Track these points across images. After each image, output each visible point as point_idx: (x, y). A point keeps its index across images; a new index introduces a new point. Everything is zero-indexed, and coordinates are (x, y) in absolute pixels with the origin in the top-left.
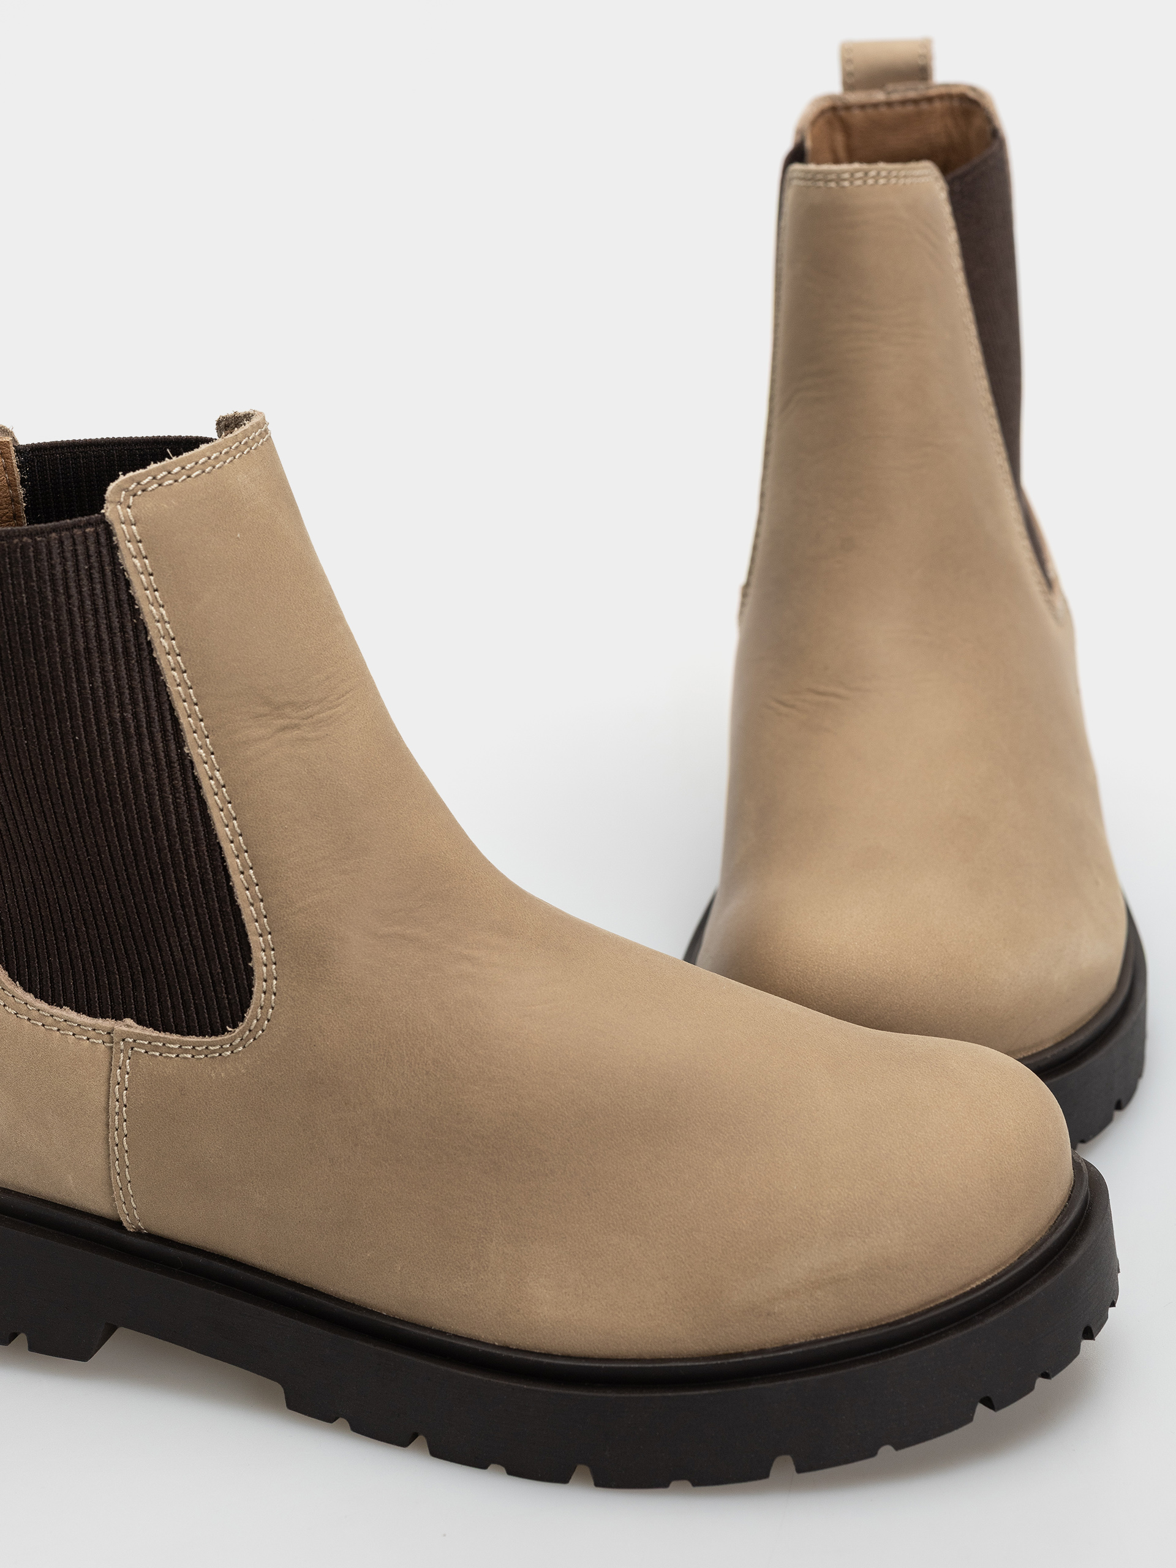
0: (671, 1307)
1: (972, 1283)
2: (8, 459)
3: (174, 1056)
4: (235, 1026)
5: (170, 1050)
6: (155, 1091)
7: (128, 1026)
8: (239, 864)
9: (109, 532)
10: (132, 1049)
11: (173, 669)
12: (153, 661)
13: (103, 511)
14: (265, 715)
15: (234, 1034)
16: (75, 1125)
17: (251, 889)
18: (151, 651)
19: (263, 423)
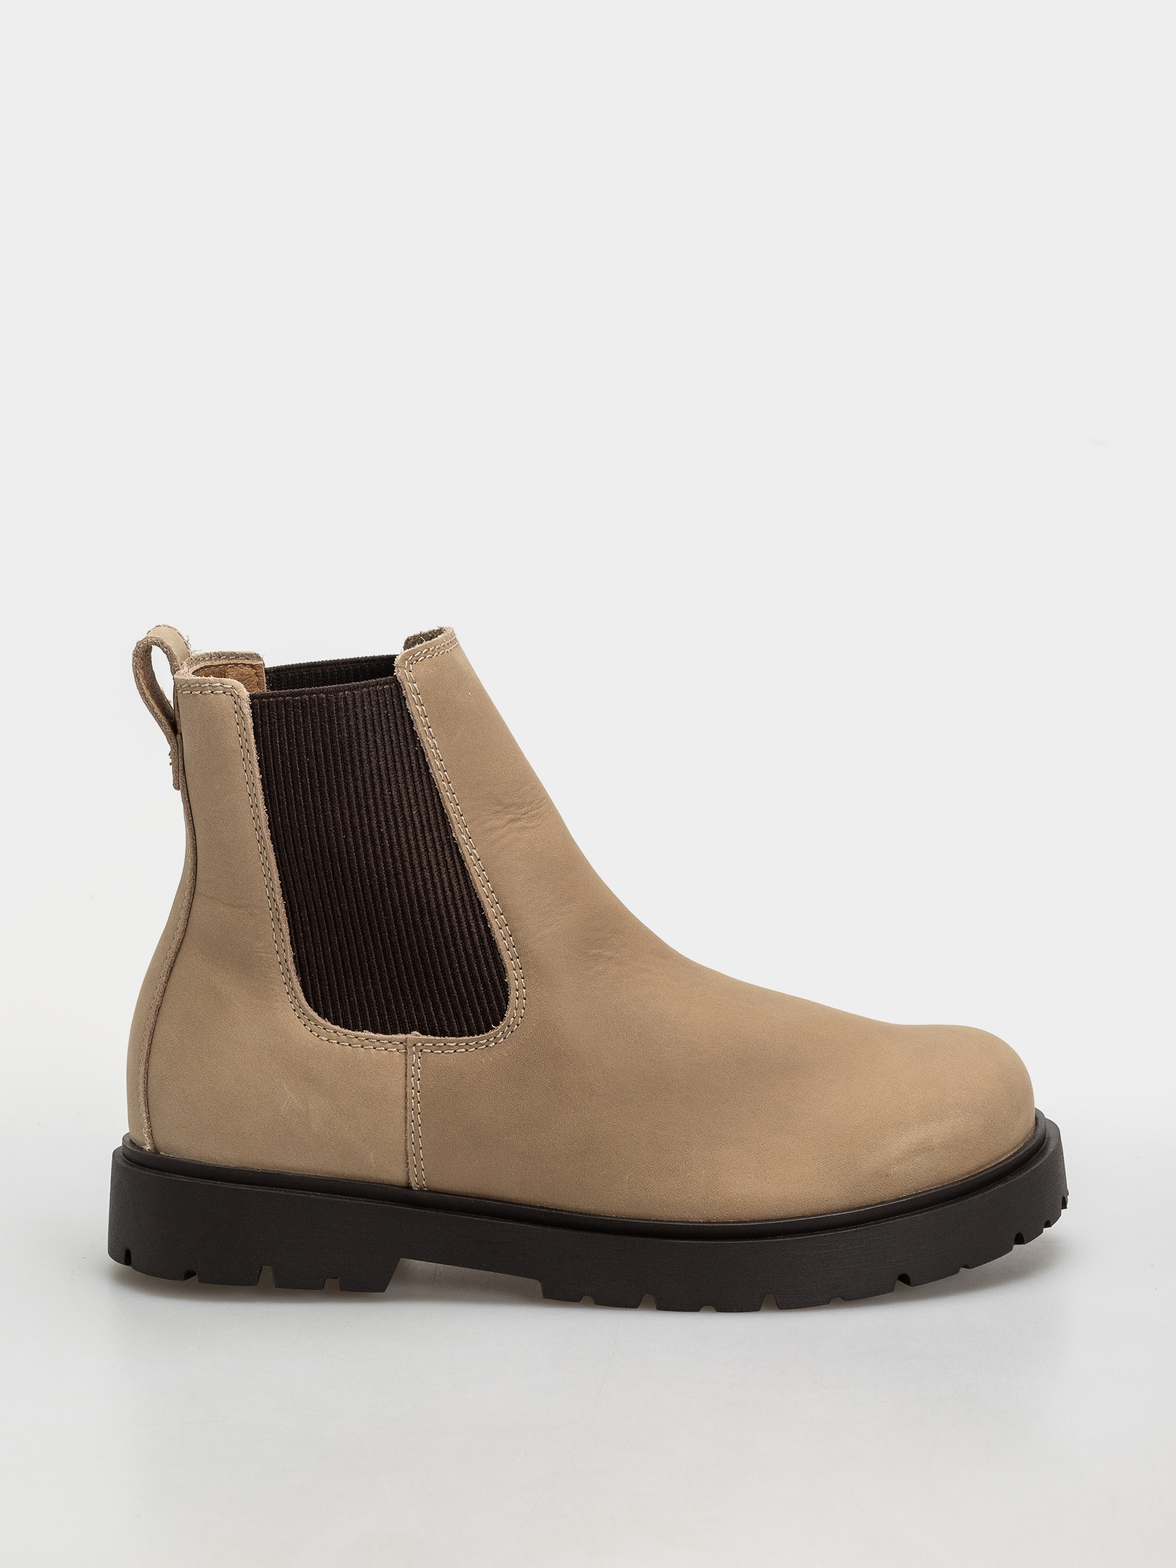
0: (822, 1178)
1: (1003, 1157)
2: (260, 677)
3: (452, 1051)
4: (497, 1024)
5: (450, 1048)
6: (441, 1077)
7: (417, 1035)
8: (494, 911)
9: (398, 687)
10: (421, 1051)
11: (443, 781)
12: (429, 775)
13: (394, 674)
14: (500, 812)
15: (497, 1030)
16: (379, 1113)
17: (503, 928)
18: (427, 768)
19: (453, 634)
